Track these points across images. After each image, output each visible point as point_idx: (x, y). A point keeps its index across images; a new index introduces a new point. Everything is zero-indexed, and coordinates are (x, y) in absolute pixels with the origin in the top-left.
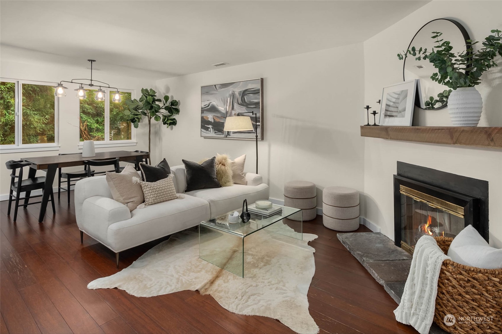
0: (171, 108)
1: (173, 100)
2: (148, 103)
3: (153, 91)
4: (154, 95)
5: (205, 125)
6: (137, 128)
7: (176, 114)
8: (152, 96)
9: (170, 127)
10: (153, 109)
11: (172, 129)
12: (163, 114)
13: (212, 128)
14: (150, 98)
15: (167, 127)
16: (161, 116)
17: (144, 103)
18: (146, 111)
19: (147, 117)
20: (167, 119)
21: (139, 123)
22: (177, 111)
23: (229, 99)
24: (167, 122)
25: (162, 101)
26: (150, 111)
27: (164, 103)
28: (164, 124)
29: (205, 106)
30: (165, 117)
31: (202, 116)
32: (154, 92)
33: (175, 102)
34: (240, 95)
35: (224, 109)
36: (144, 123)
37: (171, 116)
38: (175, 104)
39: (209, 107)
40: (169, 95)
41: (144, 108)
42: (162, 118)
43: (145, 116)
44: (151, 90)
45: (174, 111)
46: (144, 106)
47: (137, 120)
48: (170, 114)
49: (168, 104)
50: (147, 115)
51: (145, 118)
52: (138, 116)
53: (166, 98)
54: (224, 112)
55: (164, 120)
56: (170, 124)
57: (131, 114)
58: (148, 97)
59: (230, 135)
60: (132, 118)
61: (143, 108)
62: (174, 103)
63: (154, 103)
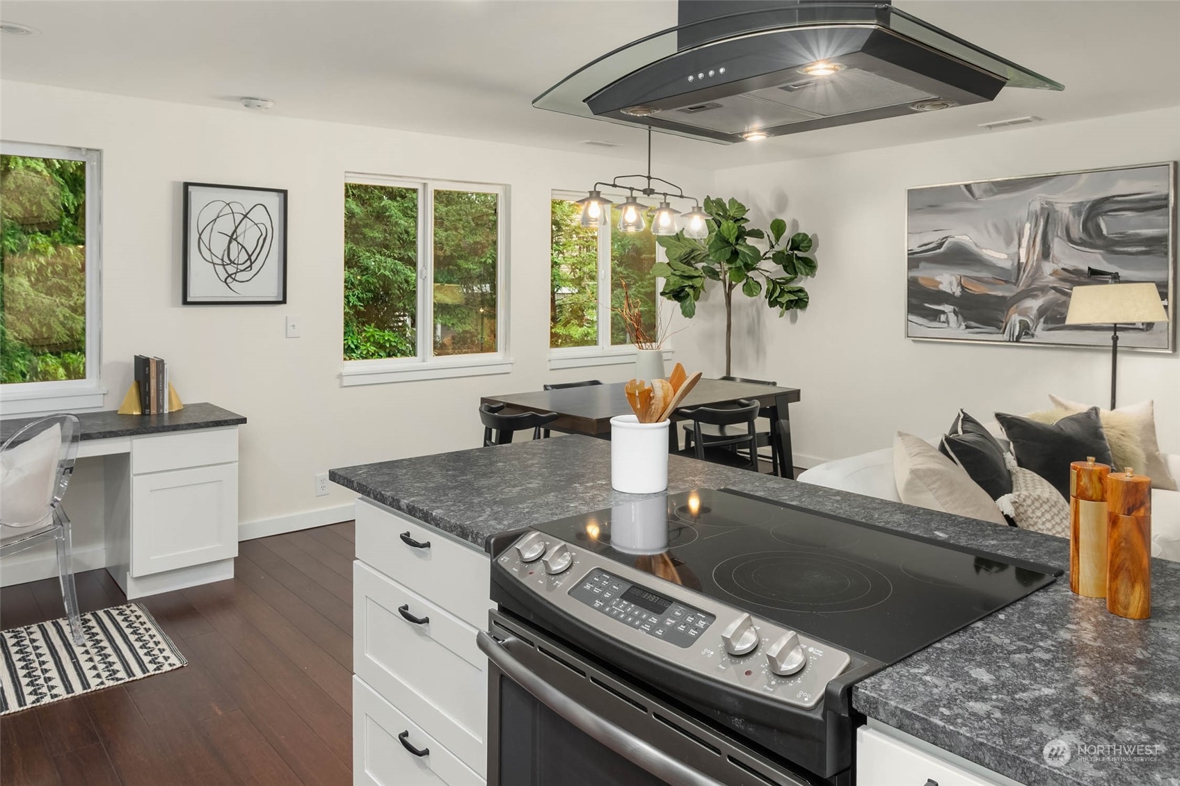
0: (790, 256)
1: (799, 234)
2: (722, 241)
3: (740, 204)
4: (742, 218)
5: (927, 305)
6: (691, 317)
7: (807, 275)
8: (737, 220)
9: (787, 314)
10: (738, 261)
11: (794, 319)
12: (767, 274)
13: (955, 312)
14: (728, 227)
15: (781, 315)
16: (762, 281)
17: (711, 242)
18: (716, 267)
19: (721, 283)
20: (778, 291)
21: (696, 303)
22: (810, 265)
23: (1028, 226)
24: (779, 300)
25: (766, 236)
26: (730, 266)
27: (770, 242)
28: (772, 304)
29: (924, 248)
30: (775, 283)
31: (911, 277)
32: (742, 208)
33: (803, 241)
34: (1079, 215)
35: (1006, 256)
36: (711, 301)
37: (791, 280)
38: (803, 245)
39: (942, 250)
40: (786, 218)
41: (711, 258)
42: (765, 287)
43: (715, 281)
44: (733, 201)
45: (802, 268)
46: (713, 250)
47: (691, 292)
48: (789, 275)
49: (782, 246)
50: (721, 277)
51: (713, 286)
52: (694, 279)
53: (778, 227)
54: (1007, 265)
55: (770, 294)
56: (791, 305)
57: (673, 274)
58: (725, 224)
59: (1033, 336)
60: (676, 287)
61: (708, 255)
62: (801, 243)
63: (740, 242)
